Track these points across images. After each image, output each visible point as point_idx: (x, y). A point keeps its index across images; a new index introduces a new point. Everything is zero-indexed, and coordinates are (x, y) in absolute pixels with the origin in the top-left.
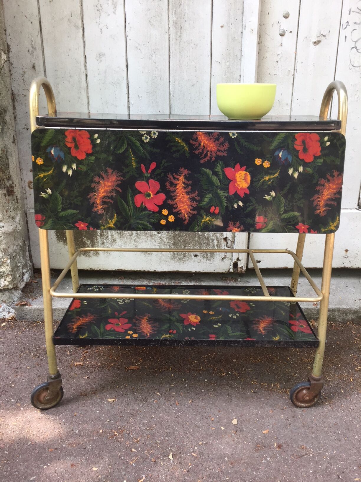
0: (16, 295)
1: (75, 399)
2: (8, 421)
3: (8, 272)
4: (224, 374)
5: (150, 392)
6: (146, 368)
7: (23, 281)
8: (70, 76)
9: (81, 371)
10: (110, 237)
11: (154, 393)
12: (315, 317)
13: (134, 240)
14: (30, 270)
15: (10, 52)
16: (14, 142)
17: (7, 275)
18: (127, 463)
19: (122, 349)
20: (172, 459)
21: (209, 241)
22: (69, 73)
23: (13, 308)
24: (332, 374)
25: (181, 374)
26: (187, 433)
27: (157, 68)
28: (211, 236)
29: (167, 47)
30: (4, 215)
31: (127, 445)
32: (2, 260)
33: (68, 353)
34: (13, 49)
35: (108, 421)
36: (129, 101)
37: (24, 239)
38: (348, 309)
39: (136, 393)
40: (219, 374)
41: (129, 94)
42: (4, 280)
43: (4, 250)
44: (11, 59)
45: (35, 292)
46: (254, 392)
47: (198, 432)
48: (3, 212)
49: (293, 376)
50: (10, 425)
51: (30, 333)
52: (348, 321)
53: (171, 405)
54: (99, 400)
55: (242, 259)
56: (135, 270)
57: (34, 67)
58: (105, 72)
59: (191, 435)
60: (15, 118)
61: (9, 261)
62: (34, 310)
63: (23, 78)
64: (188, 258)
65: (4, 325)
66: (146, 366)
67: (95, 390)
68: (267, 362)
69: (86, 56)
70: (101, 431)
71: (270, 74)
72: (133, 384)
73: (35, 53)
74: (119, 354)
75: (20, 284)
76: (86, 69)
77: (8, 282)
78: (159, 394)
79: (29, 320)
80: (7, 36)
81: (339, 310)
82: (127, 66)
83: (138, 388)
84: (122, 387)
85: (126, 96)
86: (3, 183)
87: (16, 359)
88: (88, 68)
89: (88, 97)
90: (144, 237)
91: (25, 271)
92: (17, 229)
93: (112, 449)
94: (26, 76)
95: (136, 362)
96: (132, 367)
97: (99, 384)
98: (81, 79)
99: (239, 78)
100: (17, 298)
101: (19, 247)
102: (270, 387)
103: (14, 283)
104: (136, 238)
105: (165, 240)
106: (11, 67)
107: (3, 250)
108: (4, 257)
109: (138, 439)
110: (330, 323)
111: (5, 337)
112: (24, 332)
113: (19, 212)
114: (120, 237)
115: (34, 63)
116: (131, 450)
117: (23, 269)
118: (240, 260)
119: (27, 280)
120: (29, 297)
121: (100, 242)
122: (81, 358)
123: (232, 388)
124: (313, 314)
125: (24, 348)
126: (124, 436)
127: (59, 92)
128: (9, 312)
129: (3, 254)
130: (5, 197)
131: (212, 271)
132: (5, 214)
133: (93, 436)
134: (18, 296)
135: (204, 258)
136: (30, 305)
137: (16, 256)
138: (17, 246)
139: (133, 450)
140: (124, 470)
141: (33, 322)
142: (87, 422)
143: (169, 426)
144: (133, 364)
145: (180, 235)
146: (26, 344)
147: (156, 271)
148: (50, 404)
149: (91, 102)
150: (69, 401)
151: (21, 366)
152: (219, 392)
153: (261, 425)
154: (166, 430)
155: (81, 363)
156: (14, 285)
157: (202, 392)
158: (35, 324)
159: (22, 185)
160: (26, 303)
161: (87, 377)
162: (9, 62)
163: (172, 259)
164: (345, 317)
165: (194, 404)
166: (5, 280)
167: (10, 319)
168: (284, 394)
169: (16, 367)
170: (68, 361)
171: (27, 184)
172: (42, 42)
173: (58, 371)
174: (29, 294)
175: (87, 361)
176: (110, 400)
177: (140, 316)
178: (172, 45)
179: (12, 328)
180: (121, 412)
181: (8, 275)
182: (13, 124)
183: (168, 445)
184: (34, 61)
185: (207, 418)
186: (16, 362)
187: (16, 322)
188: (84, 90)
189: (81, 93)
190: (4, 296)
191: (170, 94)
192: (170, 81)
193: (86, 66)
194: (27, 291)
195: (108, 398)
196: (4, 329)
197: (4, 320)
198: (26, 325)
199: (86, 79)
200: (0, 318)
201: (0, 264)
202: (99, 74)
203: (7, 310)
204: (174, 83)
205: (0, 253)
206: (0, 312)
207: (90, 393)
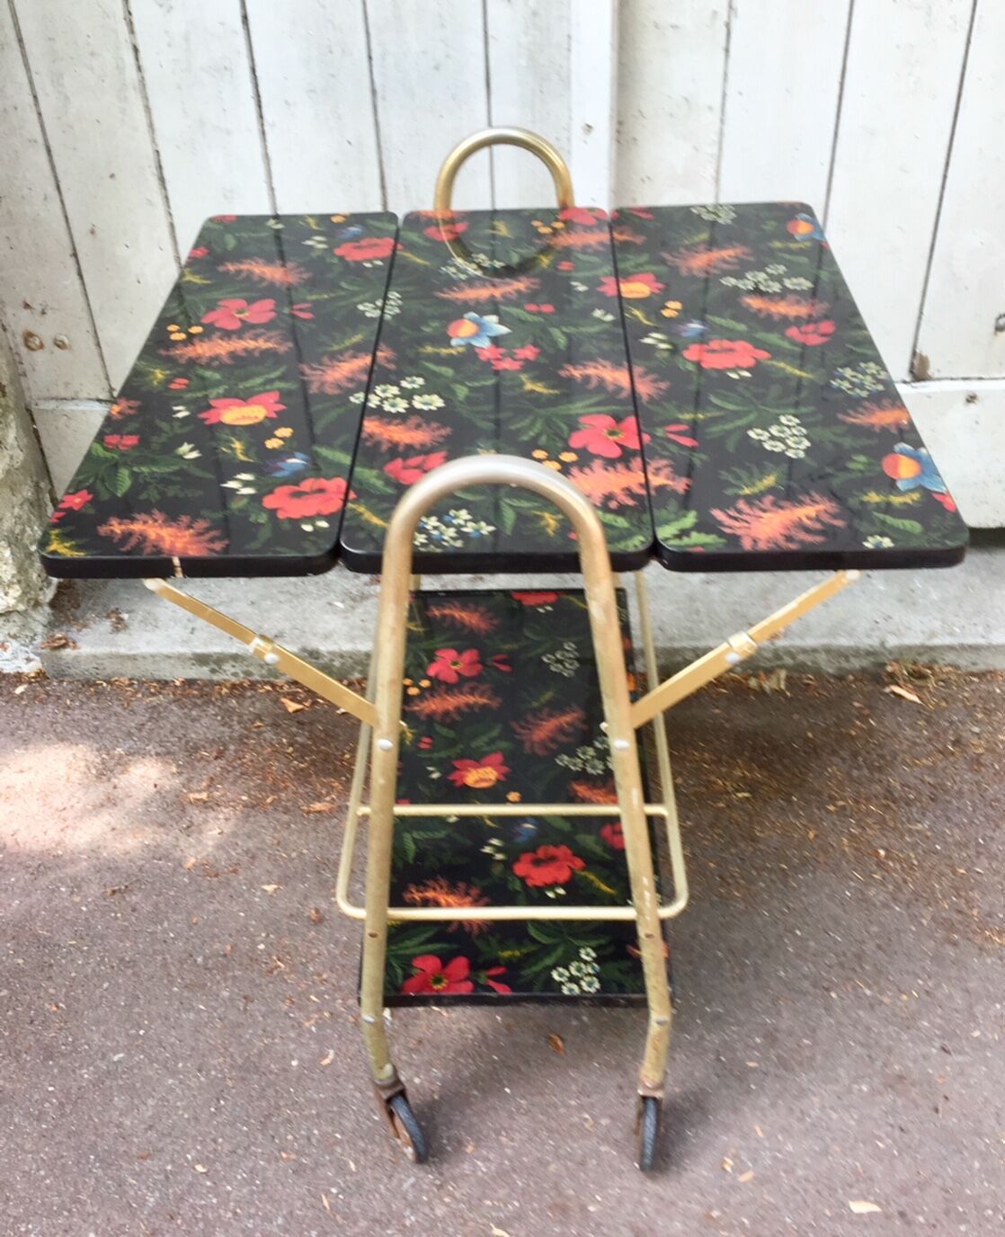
0: (39, 617)
1: (193, 885)
3: (9, 578)
7: (50, 584)
8: (92, 54)
9: (205, 815)
17: (9, 586)
18: (300, 1025)
19: (295, 759)
20: (389, 1018)
22: (88, 44)
23: (38, 655)
27: (329, 21)
31: (300, 990)
33: (176, 770)
36: (261, 116)
37: (35, 479)
38: (851, 648)
39: (324, 870)
41: (258, 96)
42: (2, 594)
45: (83, 605)
51: (83, 715)
52: (851, 672)
54: (245, 888)
61: (7, 553)
62: (87, 657)
65: (22, 693)
72: (319, 848)
74: (289, 771)
75: (44, 593)
76: (132, 32)
77: (15, 598)
79: (77, 678)
81: (828, 650)
82: (245, 18)
83: (329, 857)
84: (294, 855)
85: (252, 103)
88: (137, 27)
89: (148, 109)
92: (15, 460)
93: (270, 997)
95: (328, 794)
96: (318, 806)
97: (245, 849)
98: (122, 59)
99: (566, 44)
100: (41, 627)
101: (26, 507)
103: (29, 596)
109: (324, 976)
111: (28, 726)
112: (69, 712)
113: (11, 417)
116: (309, 999)
120: (69, 621)
122: (203, 781)
125: (74, 758)
126: (296, 968)
127: (67, 98)
128: (29, 660)
134: (44, 620)
136: (75, 647)
137: (23, 531)
138: (22, 504)
139: (313, 998)
140: (293, 1040)
141: (89, 683)
142: (219, 937)
144: (319, 798)
146: (77, 747)
149: (157, 124)
151: (71, 803)
155: (204, 796)
156: (29, 601)
158: (92, 689)
159: (8, 343)
160: (63, 641)
161: (220, 830)
164: (844, 665)
166: (6, 594)
167: (33, 675)
169: (60, 805)
171: (20, 340)
174: (69, 614)
175: (217, 790)
176: (268, 888)
179: (41, 701)
180: (291, 916)
181: (10, 584)
187: (49, 684)
188: (135, 89)
189: (126, 98)
190: (11, 624)
191: (374, 92)
192: (370, 58)
193: (130, 24)
194: (63, 606)
195: (263, 884)
196: (24, 703)
197: (20, 678)
198: (72, 691)
199: (137, 59)
200: (9, 674)
202: (169, 46)
203: (23, 656)
204: (383, 59)
206: (7, 660)
207: (226, 871)
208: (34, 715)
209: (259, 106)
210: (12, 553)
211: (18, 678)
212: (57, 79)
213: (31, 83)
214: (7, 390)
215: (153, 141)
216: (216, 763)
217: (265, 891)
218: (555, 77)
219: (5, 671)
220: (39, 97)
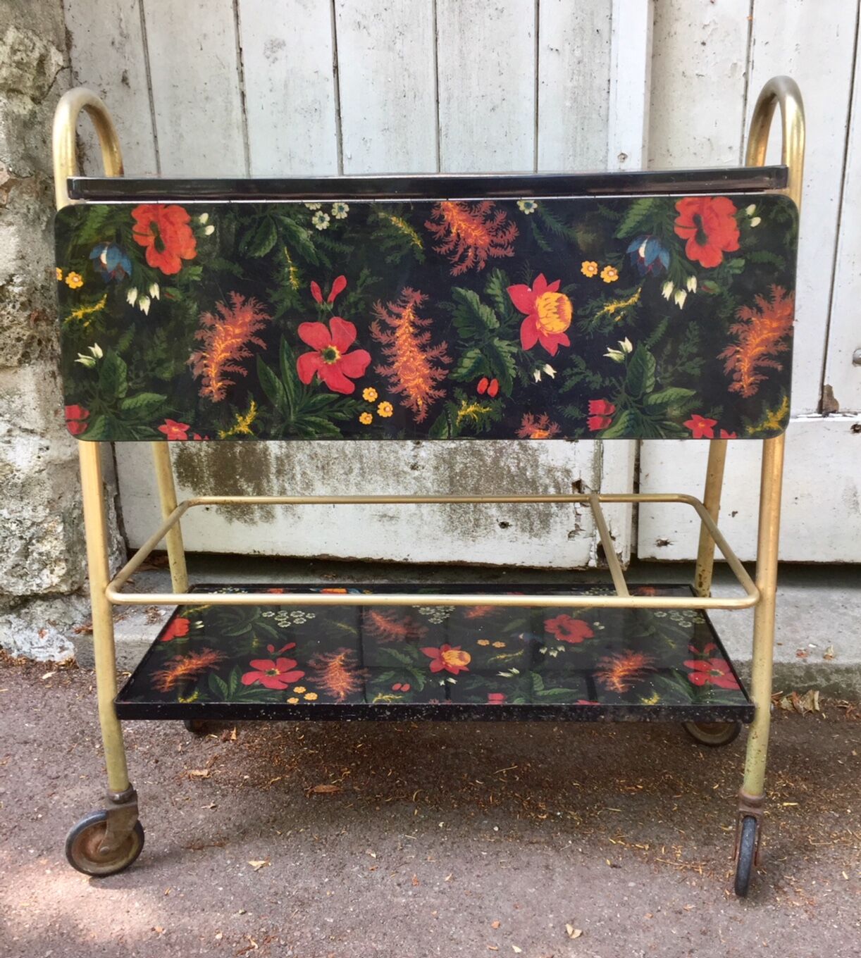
0: (80, 607)
1: (172, 856)
2: (10, 898)
3: (57, 553)
4: (545, 817)
5: (353, 849)
6: (354, 792)
8: (207, 98)
9: (200, 791)
10: (298, 477)
11: (363, 852)
12: (802, 685)
13: (356, 485)
14: (117, 552)
15: (73, 47)
17: (55, 562)
19: (306, 745)
21: (536, 489)
22: (205, 91)
23: (70, 639)
24: (824, 832)
25: (438, 811)
27: (406, 70)
28: (541, 478)
29: (431, 18)
30: (48, 422)
32: (46, 525)
33: (179, 748)
34: (79, 40)
35: (240, 912)
36: (341, 152)
39: (320, 849)
40: (533, 815)
41: (340, 134)
42: (48, 572)
43: (48, 502)
44: (74, 63)
46: (613, 866)
48: (48, 413)
49: (722, 831)
50: (13, 907)
53: (399, 885)
54: (229, 862)
55: (619, 535)
56: (359, 557)
57: (125, 80)
58: (286, 86)
61: (60, 528)
64: (485, 531)
65: (49, 678)
66: (356, 788)
67: (225, 838)
68: (659, 794)
69: (241, 49)
70: (219, 936)
71: (686, 73)
72: (317, 829)
73: (128, 48)
74: (297, 755)
76: (242, 80)
77: (59, 577)
78: (374, 856)
80: (66, 12)
82: (336, 69)
83: (326, 839)
84: (288, 834)
85: (334, 140)
86: (47, 347)
87: (60, 755)
88: (246, 76)
89: (247, 146)
90: (379, 478)
94: (109, 100)
95: (334, 777)
96: (322, 788)
97: (237, 824)
98: (231, 103)
99: (606, 86)
100: (81, 616)
102: (655, 854)
103: (74, 579)
104: (359, 479)
105: (430, 485)
106: (75, 82)
107: (46, 503)
108: (49, 519)
110: (842, 703)
111: (45, 705)
112: (89, 696)
114: (323, 478)
115: (126, 71)
118: (614, 539)
121: (276, 488)
122: (206, 759)
123: (558, 851)
124: (796, 677)
125: (82, 732)
126: (272, 951)
127: (181, 136)
128: (62, 649)
129: (48, 511)
130: (52, 379)
131: (546, 564)
132: (52, 418)
133: (198, 947)
135: (523, 530)
142: (190, 911)
143: (385, 934)
144: (325, 781)
145: (466, 474)
146: (88, 723)
147: (410, 560)
148: (112, 864)
150: (159, 860)
151: (66, 772)
152: (524, 859)
153: (617, 948)
154: (374, 945)
155: (205, 773)
156: (72, 585)
157: (482, 858)
158: (117, 679)
161: (212, 805)
162: (71, 71)
163: (447, 532)
165: (456, 884)
166: (52, 572)
167: (63, 663)
168: (691, 873)
169: (54, 775)
170: (176, 766)
172: (143, 20)
173: (130, 786)
175: (219, 768)
176: (254, 863)
177: (326, 654)
178: (442, 13)
179: (65, 686)
180: (276, 894)
181: (57, 560)
184: (126, 65)
185: (482, 922)
186: (58, 765)
187: (77, 672)
188: (238, 128)
189: (230, 135)
190: (53, 610)
191: (438, 131)
192: (438, 101)
193: (241, 73)
195: (251, 859)
196: (48, 686)
197: (51, 666)
199: (243, 103)
200: (41, 662)
201: (41, 535)
202: (271, 91)
203: (58, 644)
204: (449, 103)
205: (40, 508)
206: (42, 647)
207: (212, 843)
208: (54, 697)
209: (341, 143)
210: (64, 529)
211: (50, 665)
212: (175, 120)
213: (154, 124)
216: (223, 745)
217: (251, 866)
218: (595, 116)
219: (38, 660)
220: (159, 137)
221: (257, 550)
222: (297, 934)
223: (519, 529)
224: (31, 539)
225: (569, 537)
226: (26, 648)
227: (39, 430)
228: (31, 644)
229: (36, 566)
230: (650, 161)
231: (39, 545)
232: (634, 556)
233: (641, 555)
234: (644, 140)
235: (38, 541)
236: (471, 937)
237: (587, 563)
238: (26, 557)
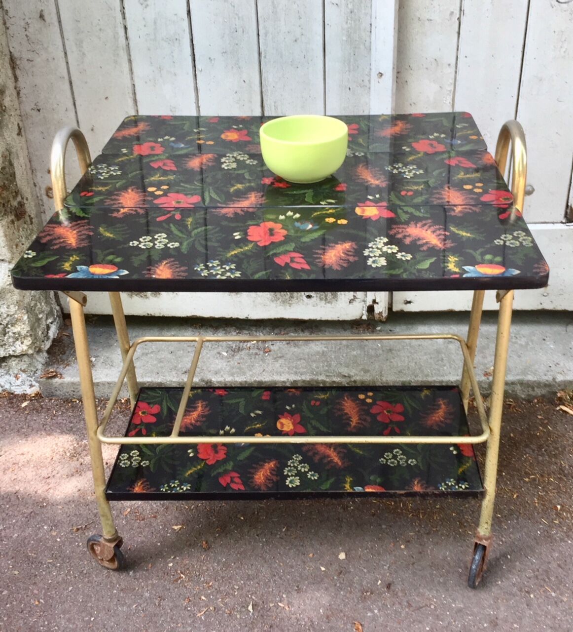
0: (40, 359)
2: (40, 558)
3: (25, 332)
5: (230, 515)
7: (48, 339)
8: (100, 30)
11: (236, 516)
12: (486, 392)
14: (58, 318)
16: (19, 134)
17: (24, 338)
18: (194, 615)
20: (252, 611)
22: (98, 24)
23: (37, 382)
26: (275, 576)
27: (236, 14)
30: (13, 253)
31: (195, 592)
32: (16, 316)
35: (172, 557)
36: (195, 66)
39: (211, 516)
41: (193, 55)
42: (20, 343)
43: (17, 302)
44: (4, 4)
45: (67, 354)
47: (289, 573)
48: (12, 248)
51: (63, 420)
52: (535, 397)
53: (258, 535)
54: (161, 527)
55: (381, 301)
56: (217, 316)
57: (42, 17)
58: (155, 23)
59: (280, 578)
60: (18, 93)
61: (25, 317)
62: (68, 384)
63: (27, 33)
64: (297, 301)
65: (26, 406)
67: (156, 513)
71: (421, 18)
72: (208, 504)
75: (45, 344)
76: (124, 18)
77: (27, 346)
78: (242, 518)
79: (61, 397)
82: (189, 12)
83: (214, 510)
84: (192, 508)
85: (190, 59)
86: (7, 206)
88: (127, 15)
89: (130, 61)
91: (50, 321)
93: (176, 597)
94: (31, 30)
98: (118, 33)
100: (41, 365)
102: (397, 508)
103: (36, 345)
106: (6, 17)
107: (15, 303)
108: (18, 312)
109: (211, 584)
111: (28, 426)
112: (55, 418)
116: (200, 598)
117: (47, 319)
118: (377, 303)
119: (54, 335)
120: (58, 362)
126: (193, 579)
127: (84, 54)
128: (31, 386)
129: (17, 307)
130: (12, 225)
131: (335, 318)
133: (152, 579)
134: (43, 361)
135: (321, 299)
136: (61, 378)
137: (36, 305)
139: (203, 598)
140: (190, 625)
141: (67, 401)
142: (144, 558)
143: (252, 565)
147: (249, 318)
149: (134, 70)
151: (53, 474)
152: (326, 515)
153: (375, 564)
154: (247, 571)
156: (35, 348)
157: (302, 516)
158: (70, 405)
159: (36, 194)
160: (54, 374)
162: (3, 9)
163: (273, 301)
164: (531, 392)
165: (289, 533)
166: (22, 343)
167: (33, 395)
171: (43, 192)
174: (58, 357)
176: (176, 528)
179: (37, 411)
180: (190, 545)
181: (25, 337)
182: (16, 105)
183: (249, 591)
184: (42, 6)
185: (304, 554)
186: (46, 468)
187: (43, 401)
188: (123, 50)
189: (118, 54)
190: (23, 363)
191: (260, 54)
192: (258, 35)
193: (124, 14)
194: (55, 353)
195: (173, 525)
196: (26, 412)
197: (25, 397)
198: (57, 405)
199: (126, 33)
200: (18, 395)
201: (13, 322)
202: (145, 26)
203: (28, 383)
204: (266, 36)
205: (12, 306)
206: (18, 386)
207: (150, 516)
208: (32, 420)
209: (194, 60)
210: (28, 317)
211: (24, 397)
212: (79, 44)
213: (64, 45)
214: (33, 220)
215: (132, 79)
217: (174, 529)
218: (362, 47)
219: (16, 393)
220: (68, 53)
221: (149, 313)
222: (204, 568)
223: (318, 299)
224: (7, 324)
225: (350, 302)
226: (7, 386)
227: (7, 259)
228: (10, 383)
229: (11, 340)
230: (398, 73)
231: (13, 328)
232: (390, 309)
233: (395, 309)
234: (394, 65)
235: (12, 326)
236: (299, 563)
237: (361, 317)
238: (5, 335)
